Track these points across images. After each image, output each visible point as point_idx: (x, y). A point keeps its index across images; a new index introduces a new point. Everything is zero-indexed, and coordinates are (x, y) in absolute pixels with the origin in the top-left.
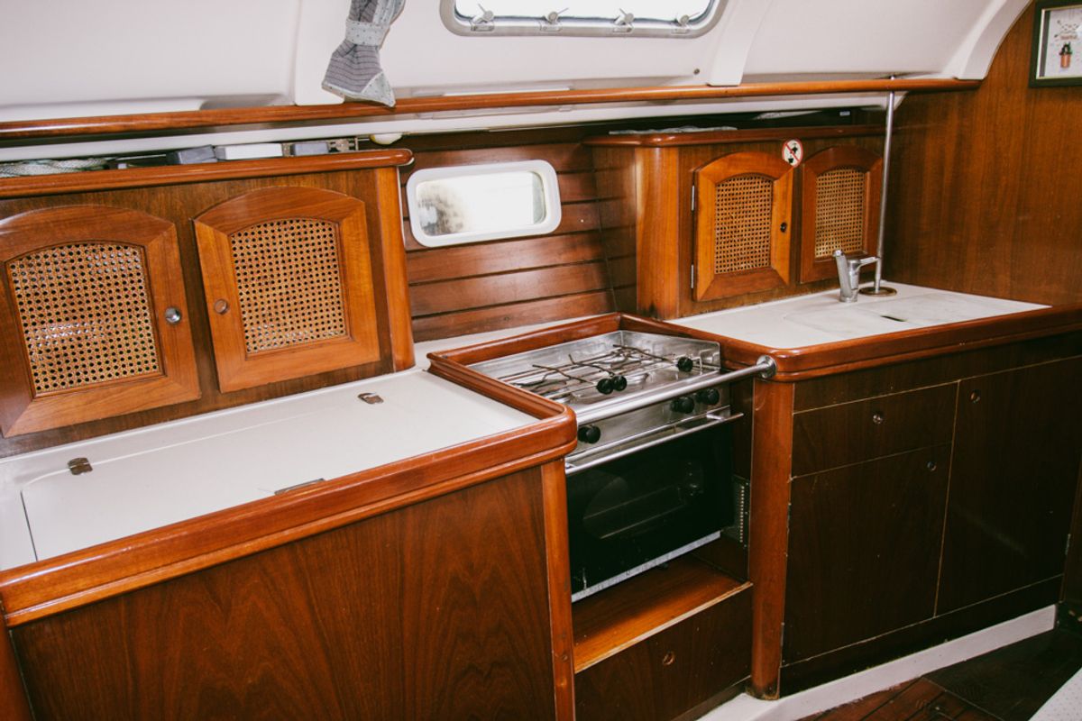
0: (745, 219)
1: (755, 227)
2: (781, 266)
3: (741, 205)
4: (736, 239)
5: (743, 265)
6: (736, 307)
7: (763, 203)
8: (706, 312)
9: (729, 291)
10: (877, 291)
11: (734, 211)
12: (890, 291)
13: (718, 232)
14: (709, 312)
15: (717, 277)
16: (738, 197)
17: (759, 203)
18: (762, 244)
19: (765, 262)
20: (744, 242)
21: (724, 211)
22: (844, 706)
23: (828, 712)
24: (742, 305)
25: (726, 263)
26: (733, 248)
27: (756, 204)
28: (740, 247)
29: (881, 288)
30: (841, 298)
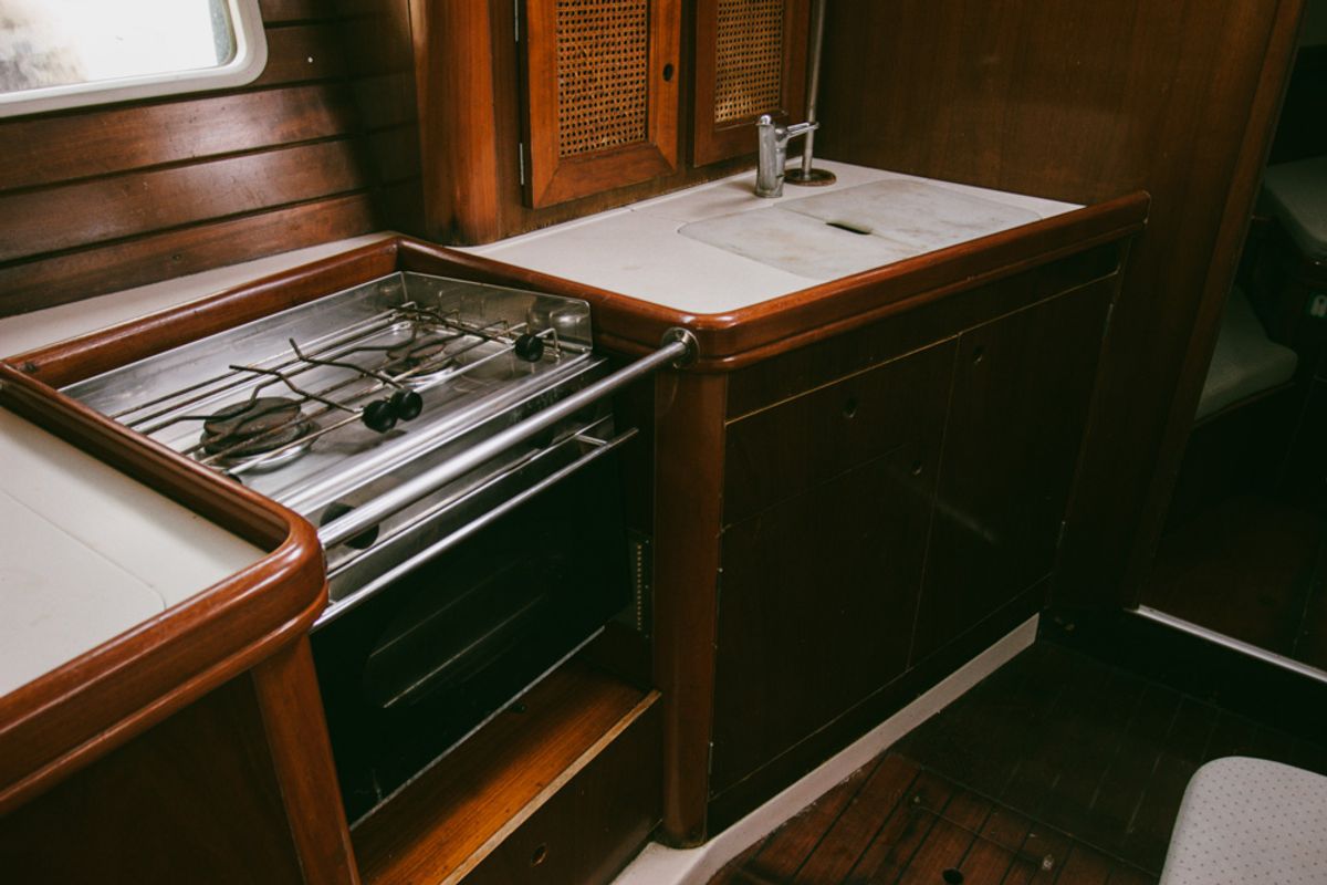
0: (606, 57)
1: (622, 72)
2: (664, 140)
3: (599, 32)
4: (592, 93)
5: (605, 140)
6: (595, 212)
7: (634, 29)
8: (547, 226)
9: (584, 188)
10: (807, 177)
11: (588, 43)
12: (824, 177)
13: (562, 81)
14: (553, 224)
15: (565, 161)
16: (594, 16)
17: (629, 29)
18: (634, 102)
19: (639, 133)
20: (604, 99)
21: (572, 44)
22: (793, 821)
23: (772, 835)
24: (605, 208)
25: (578, 138)
26: (587, 111)
27: (625, 30)
28: (599, 108)
29: (812, 171)
30: (760, 191)
